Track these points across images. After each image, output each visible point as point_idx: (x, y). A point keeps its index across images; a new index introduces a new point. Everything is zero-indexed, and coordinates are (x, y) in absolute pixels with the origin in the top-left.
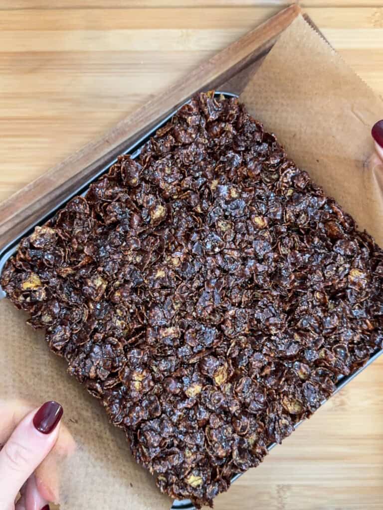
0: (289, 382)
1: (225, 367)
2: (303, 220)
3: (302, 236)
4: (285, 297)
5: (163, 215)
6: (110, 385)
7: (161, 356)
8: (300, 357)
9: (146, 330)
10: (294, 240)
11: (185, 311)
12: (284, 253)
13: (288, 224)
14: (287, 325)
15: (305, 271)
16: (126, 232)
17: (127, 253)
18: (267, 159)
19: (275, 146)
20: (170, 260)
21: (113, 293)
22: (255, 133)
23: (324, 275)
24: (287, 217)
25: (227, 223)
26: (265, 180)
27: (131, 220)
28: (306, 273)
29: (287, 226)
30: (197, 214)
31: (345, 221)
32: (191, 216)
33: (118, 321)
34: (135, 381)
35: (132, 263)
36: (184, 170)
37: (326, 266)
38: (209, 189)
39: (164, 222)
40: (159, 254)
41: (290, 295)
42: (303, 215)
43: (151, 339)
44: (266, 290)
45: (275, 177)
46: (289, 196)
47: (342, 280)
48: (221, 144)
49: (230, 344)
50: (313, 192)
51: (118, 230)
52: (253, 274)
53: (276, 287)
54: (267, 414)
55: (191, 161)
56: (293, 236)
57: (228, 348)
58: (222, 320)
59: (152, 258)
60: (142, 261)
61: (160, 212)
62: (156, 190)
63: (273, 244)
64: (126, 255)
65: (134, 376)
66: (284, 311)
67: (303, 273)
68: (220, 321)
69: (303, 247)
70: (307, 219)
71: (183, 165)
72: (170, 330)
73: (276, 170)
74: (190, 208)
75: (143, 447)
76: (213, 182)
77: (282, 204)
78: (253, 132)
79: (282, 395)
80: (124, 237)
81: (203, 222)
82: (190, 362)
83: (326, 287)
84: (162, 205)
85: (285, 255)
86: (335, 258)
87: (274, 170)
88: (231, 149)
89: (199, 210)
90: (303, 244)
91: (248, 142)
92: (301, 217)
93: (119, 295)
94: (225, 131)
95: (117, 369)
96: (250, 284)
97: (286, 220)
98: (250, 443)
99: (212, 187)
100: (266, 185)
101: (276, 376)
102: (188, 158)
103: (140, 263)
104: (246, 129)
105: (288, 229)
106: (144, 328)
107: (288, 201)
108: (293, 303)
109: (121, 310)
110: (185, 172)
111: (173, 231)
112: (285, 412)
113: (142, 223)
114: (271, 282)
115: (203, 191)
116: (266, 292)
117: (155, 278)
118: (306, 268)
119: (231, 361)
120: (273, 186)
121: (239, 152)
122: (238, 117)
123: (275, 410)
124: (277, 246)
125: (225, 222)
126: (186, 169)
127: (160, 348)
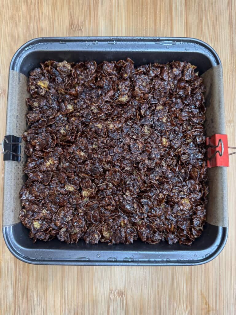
0: (114, 221)
1: (92, 190)
2: (184, 158)
3: (177, 164)
4: (146, 184)
5: (124, 101)
6: (37, 154)
7: (69, 161)
8: (129, 214)
9: (73, 145)
10: (173, 162)
11: (96, 151)
12: (163, 164)
13: (176, 153)
14: (136, 196)
15: (165, 180)
16: (101, 95)
17: (93, 104)
18: (193, 118)
19: (201, 115)
20: (110, 124)
21: (72, 117)
22: (198, 101)
23: (172, 189)
24: (179, 150)
25: (150, 130)
26: (184, 126)
27: (108, 91)
28: (165, 181)
29: (176, 154)
30: (140, 114)
31: (203, 174)
32: (136, 113)
33: (63, 130)
34: (49, 161)
35: (92, 110)
36: (152, 90)
37: (176, 186)
38: (156, 108)
39: (122, 105)
40: (107, 117)
41: (149, 185)
42: (187, 156)
43: (71, 150)
44: (140, 173)
45: (189, 128)
46: (188, 142)
47: (178, 198)
48: (179, 93)
49: (104, 183)
50: (201, 149)
51: (99, 91)
52: (141, 161)
53: (146, 175)
54: (93, 226)
55: (159, 89)
56: (174, 161)
57: (101, 183)
58: (109, 169)
59: (102, 116)
60: (97, 113)
61: (124, 99)
62: (132, 88)
63: (162, 156)
64: (92, 105)
65: (50, 159)
66: (140, 189)
67: (163, 180)
68: (108, 169)
69: (174, 169)
70: (187, 159)
71: (153, 87)
72: (82, 154)
73: (193, 126)
74: (139, 109)
75: (28, 191)
76: (160, 106)
77: (182, 142)
78: (198, 100)
79: (106, 224)
80: (99, 96)
81: (140, 120)
82: (79, 175)
83: (168, 195)
84: (129, 97)
85: (163, 166)
86: (183, 186)
87: (192, 124)
88: (182, 99)
89: (143, 113)
90: (175, 168)
91: (192, 102)
92: (185, 156)
93: (74, 120)
94: (185, 89)
95: (46, 150)
96: (135, 165)
97: (177, 151)
98: (74, 232)
99: (158, 108)
100: (182, 128)
101: (111, 214)
102: (158, 86)
103: (95, 113)
104: (195, 96)
105: (174, 156)
106: (73, 143)
107: (186, 144)
108: (147, 189)
109: (69, 127)
110: (151, 91)
111: (123, 112)
112: (101, 232)
113: (112, 97)
114: (146, 172)
115: (152, 106)
116: (139, 174)
117: (96, 126)
118: (167, 179)
119: (97, 190)
120: (185, 131)
121: (183, 103)
122: (197, 88)
123: (97, 228)
124: (162, 159)
125: (149, 129)
126: (153, 91)
127: (72, 157)
